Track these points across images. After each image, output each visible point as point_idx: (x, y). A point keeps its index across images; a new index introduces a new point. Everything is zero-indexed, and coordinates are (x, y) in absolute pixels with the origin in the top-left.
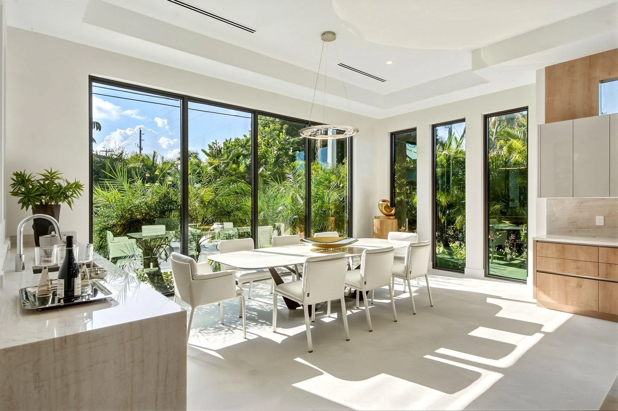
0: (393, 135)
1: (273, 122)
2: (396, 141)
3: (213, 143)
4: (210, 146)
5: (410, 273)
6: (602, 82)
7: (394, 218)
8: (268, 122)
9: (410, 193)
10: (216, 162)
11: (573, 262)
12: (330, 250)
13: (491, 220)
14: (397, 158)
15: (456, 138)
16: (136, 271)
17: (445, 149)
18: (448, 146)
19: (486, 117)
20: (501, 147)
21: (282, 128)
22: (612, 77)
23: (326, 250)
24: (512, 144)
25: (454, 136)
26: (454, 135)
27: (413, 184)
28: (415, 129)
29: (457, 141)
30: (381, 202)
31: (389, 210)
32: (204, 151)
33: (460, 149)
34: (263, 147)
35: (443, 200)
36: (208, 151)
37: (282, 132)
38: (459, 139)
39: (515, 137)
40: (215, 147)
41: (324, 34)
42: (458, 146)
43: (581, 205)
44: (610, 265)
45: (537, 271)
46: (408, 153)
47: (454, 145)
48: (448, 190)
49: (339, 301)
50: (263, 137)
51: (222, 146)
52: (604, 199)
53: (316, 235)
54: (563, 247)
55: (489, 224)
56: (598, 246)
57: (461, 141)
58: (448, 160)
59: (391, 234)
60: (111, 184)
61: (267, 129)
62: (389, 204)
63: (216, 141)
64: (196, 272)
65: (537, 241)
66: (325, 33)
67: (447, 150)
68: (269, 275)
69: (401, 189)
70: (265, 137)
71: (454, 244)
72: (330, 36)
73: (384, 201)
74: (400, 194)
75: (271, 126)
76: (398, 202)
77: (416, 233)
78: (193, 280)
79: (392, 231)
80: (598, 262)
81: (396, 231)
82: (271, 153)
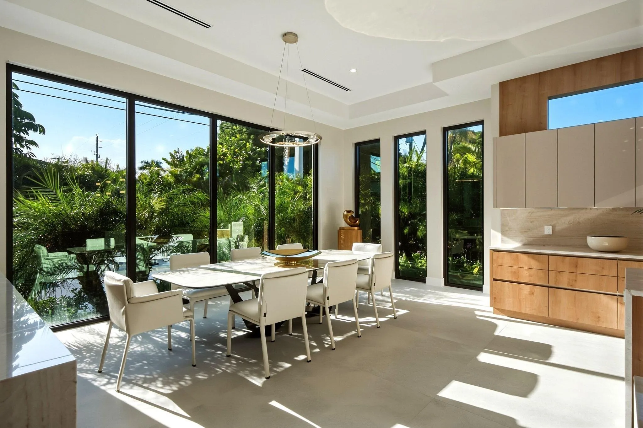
0: (357, 145)
1: (240, 132)
2: (361, 153)
3: (175, 152)
4: (171, 154)
5: (374, 285)
6: (550, 98)
7: (359, 229)
8: (235, 132)
9: (374, 204)
10: (177, 171)
11: (526, 270)
12: (292, 263)
13: (450, 230)
14: (362, 170)
15: (416, 151)
16: (75, 291)
17: (407, 162)
18: (409, 159)
19: (445, 130)
20: (458, 160)
21: (249, 138)
22: (558, 94)
23: (287, 263)
24: (467, 157)
25: (415, 149)
26: (414, 147)
27: (377, 196)
28: (378, 141)
29: (417, 154)
30: (345, 213)
31: (353, 221)
32: (165, 160)
33: (420, 161)
34: (229, 156)
35: (405, 210)
36: (170, 160)
37: (249, 142)
38: (419, 153)
39: (469, 151)
40: (177, 156)
41: (285, 35)
42: (418, 159)
43: (532, 215)
44: (559, 273)
45: (494, 280)
46: (372, 166)
47: (415, 158)
48: (410, 202)
49: (300, 318)
50: (229, 146)
51: (185, 155)
52: (551, 210)
53: (279, 247)
54: (517, 256)
55: (448, 234)
56: (549, 255)
57: (421, 154)
58: (409, 172)
59: (355, 245)
60: (39, 193)
61: (233, 138)
62: (354, 215)
63: (178, 149)
64: (133, 293)
65: (494, 250)
66: (287, 34)
67: (408, 163)
68: (225, 291)
69: (365, 200)
70: (231, 147)
71: (416, 254)
72: (292, 37)
73: (348, 212)
74: (364, 205)
75: (238, 136)
76: (363, 212)
77: (380, 243)
78: (129, 303)
79: (357, 242)
80: (549, 270)
81: (360, 242)
82: (237, 163)
